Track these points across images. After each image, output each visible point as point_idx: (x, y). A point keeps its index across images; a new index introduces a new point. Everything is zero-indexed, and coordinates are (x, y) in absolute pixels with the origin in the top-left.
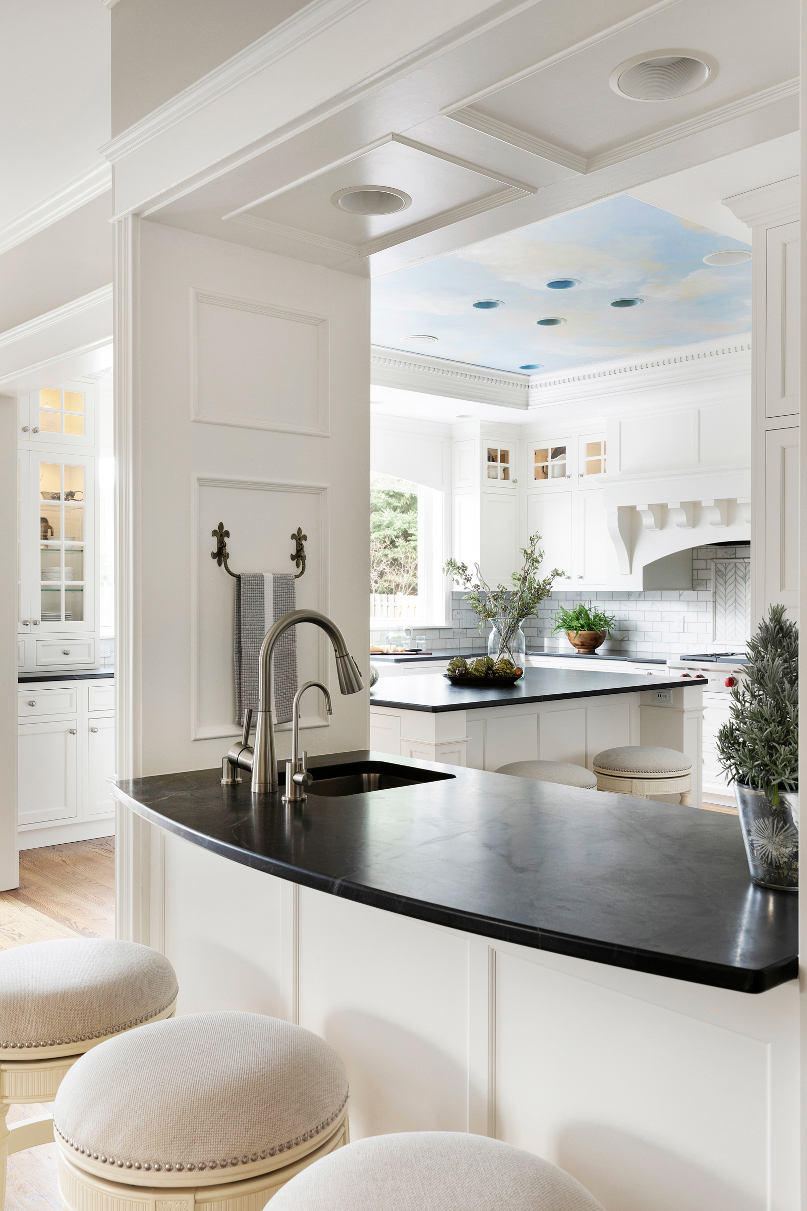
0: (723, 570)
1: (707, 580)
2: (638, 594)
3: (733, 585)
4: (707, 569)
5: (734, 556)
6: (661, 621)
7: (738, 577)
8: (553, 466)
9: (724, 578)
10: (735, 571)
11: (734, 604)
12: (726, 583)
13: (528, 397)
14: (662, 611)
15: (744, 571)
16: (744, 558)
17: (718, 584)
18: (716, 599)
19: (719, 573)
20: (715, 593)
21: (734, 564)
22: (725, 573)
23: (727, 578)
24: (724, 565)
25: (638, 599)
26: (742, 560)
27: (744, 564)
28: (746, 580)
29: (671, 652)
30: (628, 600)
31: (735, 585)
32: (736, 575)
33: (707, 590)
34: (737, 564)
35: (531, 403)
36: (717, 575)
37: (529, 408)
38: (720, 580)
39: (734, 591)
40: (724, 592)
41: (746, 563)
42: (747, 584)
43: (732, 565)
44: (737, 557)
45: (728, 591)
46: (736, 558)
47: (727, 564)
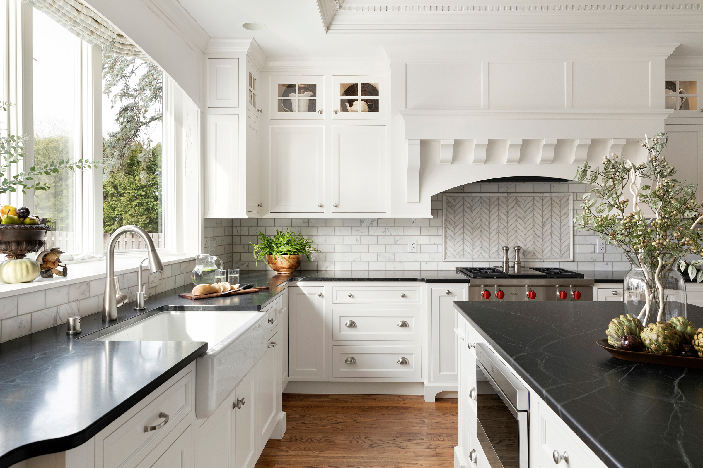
0: (453, 202)
1: (438, 210)
2: (370, 221)
3: (461, 214)
4: (438, 201)
5: (462, 191)
6: (395, 244)
7: (465, 208)
8: (299, 100)
9: (453, 208)
10: (463, 203)
11: (462, 229)
12: (455, 213)
13: (333, 19)
14: (395, 236)
15: (471, 202)
16: (472, 193)
17: (448, 213)
18: (446, 225)
19: (449, 204)
20: (446, 220)
21: (462, 197)
22: (454, 205)
23: (456, 208)
24: (453, 197)
25: (371, 226)
26: (470, 194)
27: (471, 198)
28: (473, 210)
29: (404, 269)
30: (360, 226)
31: (463, 214)
32: (464, 206)
33: (438, 218)
34: (465, 197)
35: (333, 27)
36: (447, 205)
37: (329, 31)
38: (449, 210)
39: (462, 219)
40: (453, 219)
41: (472, 196)
42: (474, 213)
43: (461, 198)
44: (465, 191)
45: (457, 219)
46: (463, 193)
47: (456, 197)
